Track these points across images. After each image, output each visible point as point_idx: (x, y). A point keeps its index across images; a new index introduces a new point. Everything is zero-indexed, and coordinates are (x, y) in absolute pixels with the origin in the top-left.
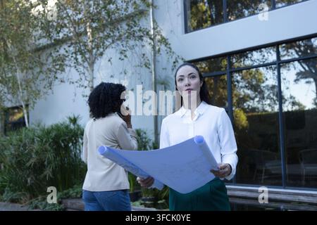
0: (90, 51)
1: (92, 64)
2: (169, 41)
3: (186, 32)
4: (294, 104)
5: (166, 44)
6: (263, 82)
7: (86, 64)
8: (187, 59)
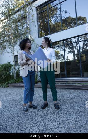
0: (13, 43)
1: (13, 47)
2: (34, 40)
3: (39, 38)
4: (68, 59)
5: (34, 41)
6: (59, 54)
7: (12, 47)
8: (40, 45)
